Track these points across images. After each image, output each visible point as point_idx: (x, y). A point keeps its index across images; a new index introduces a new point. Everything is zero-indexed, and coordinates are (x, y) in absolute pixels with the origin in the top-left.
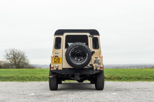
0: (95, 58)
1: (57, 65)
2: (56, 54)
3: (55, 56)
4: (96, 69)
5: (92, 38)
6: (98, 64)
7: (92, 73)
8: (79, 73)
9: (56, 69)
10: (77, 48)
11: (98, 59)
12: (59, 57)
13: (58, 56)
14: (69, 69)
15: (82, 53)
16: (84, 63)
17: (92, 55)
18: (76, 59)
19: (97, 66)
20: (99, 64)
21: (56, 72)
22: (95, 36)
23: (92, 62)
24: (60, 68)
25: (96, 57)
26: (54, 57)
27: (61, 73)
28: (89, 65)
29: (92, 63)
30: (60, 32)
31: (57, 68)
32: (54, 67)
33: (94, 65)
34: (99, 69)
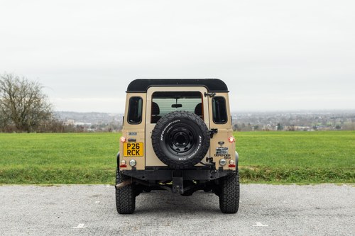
0: (219, 143)
1: (133, 161)
2: (130, 134)
3: (129, 141)
4: (221, 169)
5: (210, 99)
6: (225, 158)
7: (211, 177)
8: (182, 179)
9: (131, 169)
10: (177, 123)
11: (224, 146)
12: (137, 142)
13: (135, 141)
14: (161, 168)
15: (190, 134)
16: (194, 158)
17: (212, 137)
18: (175, 147)
19: (223, 162)
20: (227, 157)
21: (131, 175)
22: (218, 94)
23: (211, 153)
24: (141, 167)
25: (221, 141)
26: (127, 141)
27: (143, 177)
28: (204, 161)
29: (212, 156)
30: (138, 86)
31: (133, 167)
32: (127, 165)
33: (216, 160)
34: (226, 168)
